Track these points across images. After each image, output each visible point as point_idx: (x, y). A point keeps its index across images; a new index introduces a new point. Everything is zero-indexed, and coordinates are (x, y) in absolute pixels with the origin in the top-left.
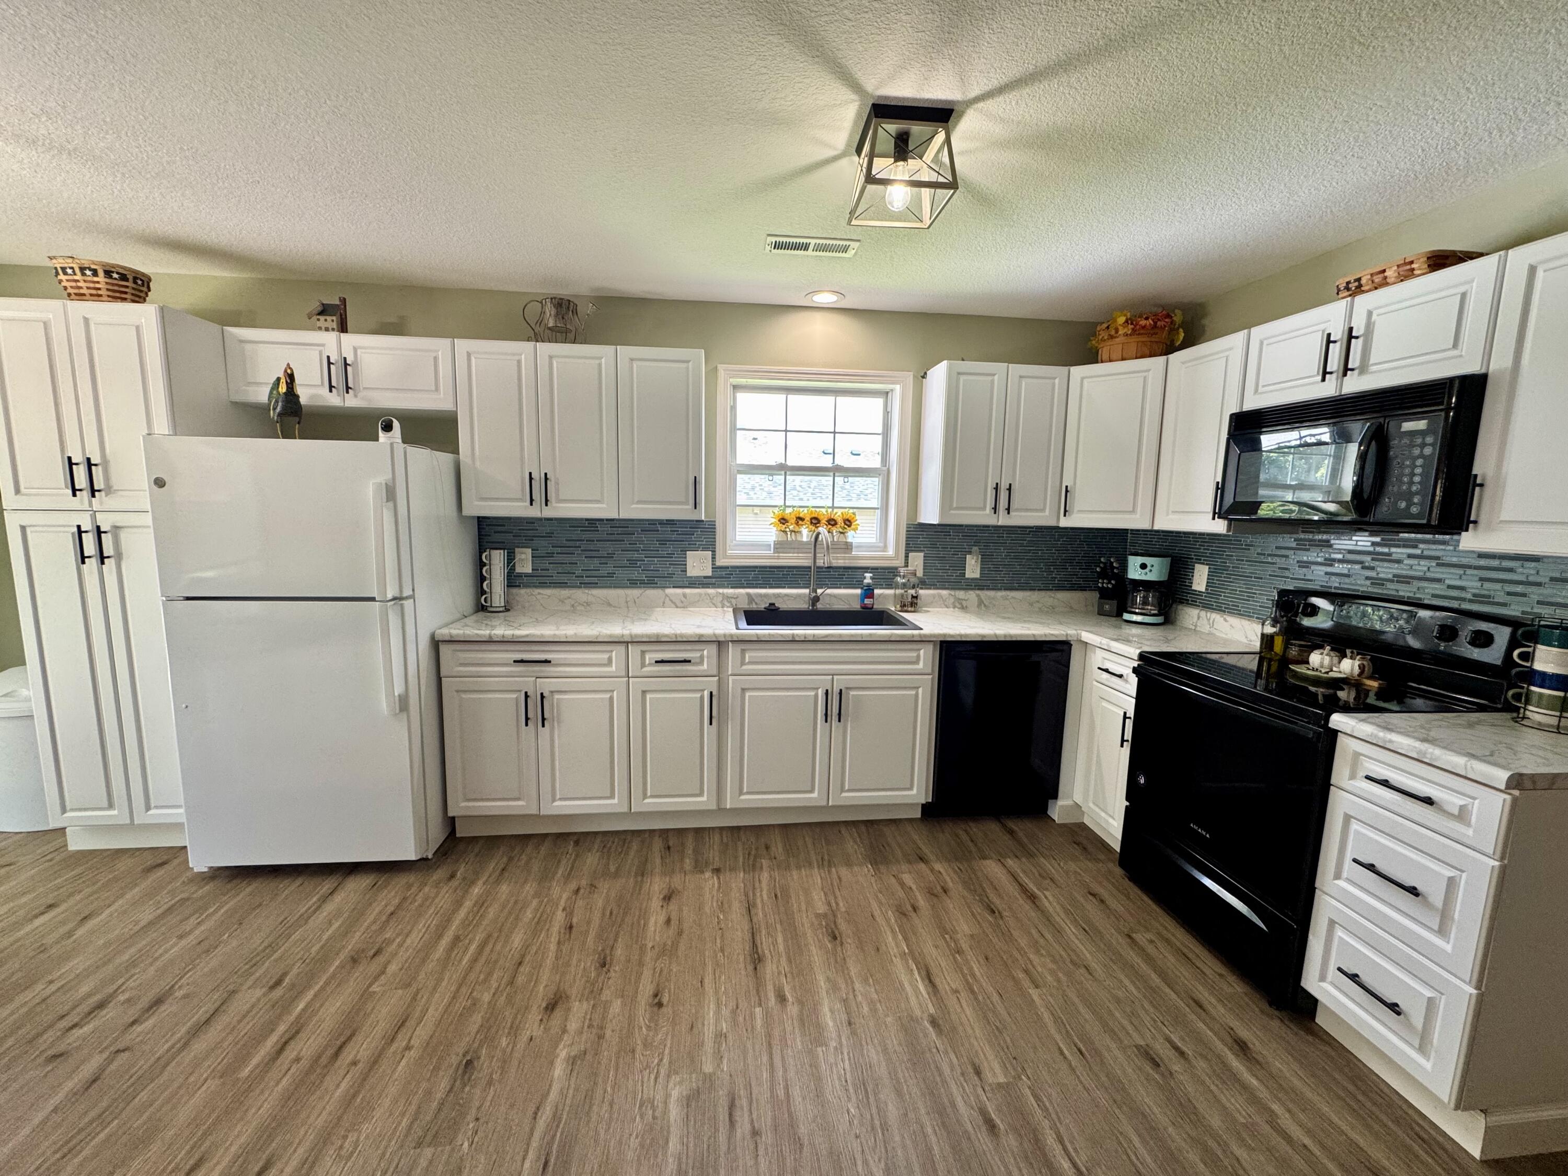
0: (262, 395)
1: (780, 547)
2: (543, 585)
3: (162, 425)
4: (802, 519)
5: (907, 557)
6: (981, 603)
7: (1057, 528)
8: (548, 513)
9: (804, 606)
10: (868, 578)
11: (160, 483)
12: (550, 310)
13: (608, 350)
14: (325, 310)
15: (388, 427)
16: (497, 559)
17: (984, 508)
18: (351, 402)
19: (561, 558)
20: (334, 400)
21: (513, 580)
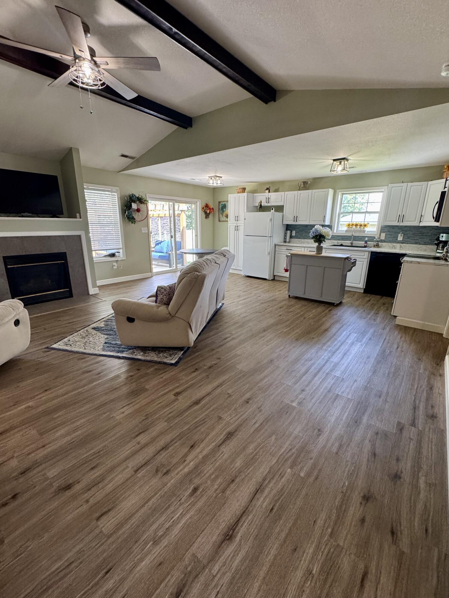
0: (257, 204)
1: (346, 231)
2: (296, 238)
3: (245, 211)
4: (353, 225)
5: (380, 234)
6: (401, 247)
7: (419, 227)
8: (297, 223)
9: (350, 245)
10: (367, 239)
11: (245, 219)
12: (302, 184)
13: (311, 191)
14: (267, 189)
15: (272, 209)
16: (289, 232)
17: (396, 221)
18: (269, 205)
19: (300, 233)
20: (266, 205)
21: (291, 237)
